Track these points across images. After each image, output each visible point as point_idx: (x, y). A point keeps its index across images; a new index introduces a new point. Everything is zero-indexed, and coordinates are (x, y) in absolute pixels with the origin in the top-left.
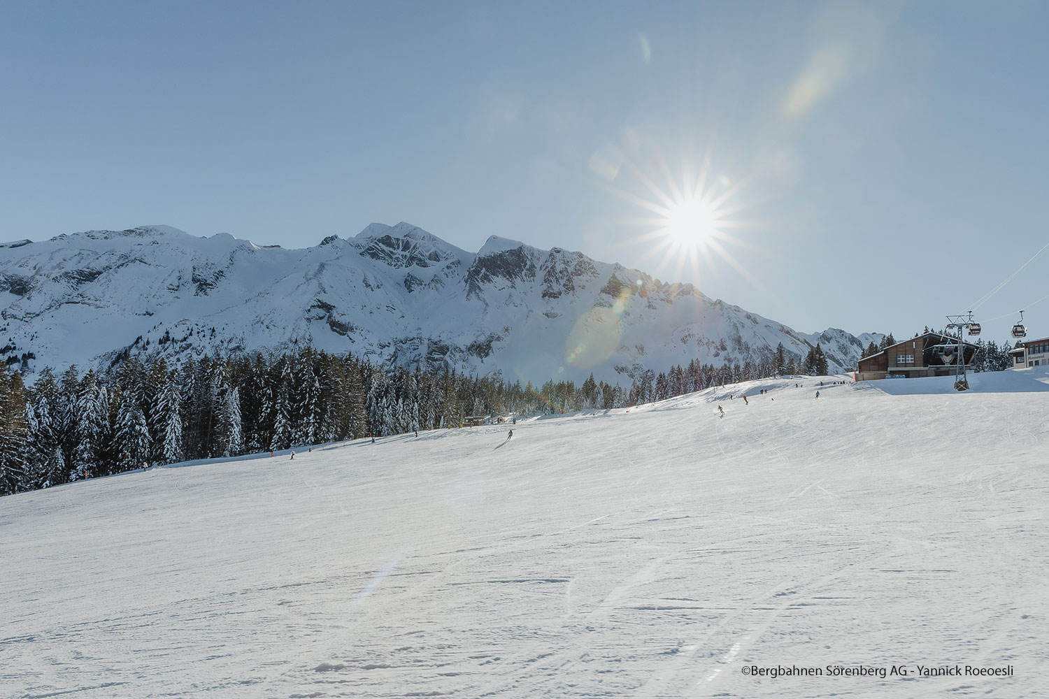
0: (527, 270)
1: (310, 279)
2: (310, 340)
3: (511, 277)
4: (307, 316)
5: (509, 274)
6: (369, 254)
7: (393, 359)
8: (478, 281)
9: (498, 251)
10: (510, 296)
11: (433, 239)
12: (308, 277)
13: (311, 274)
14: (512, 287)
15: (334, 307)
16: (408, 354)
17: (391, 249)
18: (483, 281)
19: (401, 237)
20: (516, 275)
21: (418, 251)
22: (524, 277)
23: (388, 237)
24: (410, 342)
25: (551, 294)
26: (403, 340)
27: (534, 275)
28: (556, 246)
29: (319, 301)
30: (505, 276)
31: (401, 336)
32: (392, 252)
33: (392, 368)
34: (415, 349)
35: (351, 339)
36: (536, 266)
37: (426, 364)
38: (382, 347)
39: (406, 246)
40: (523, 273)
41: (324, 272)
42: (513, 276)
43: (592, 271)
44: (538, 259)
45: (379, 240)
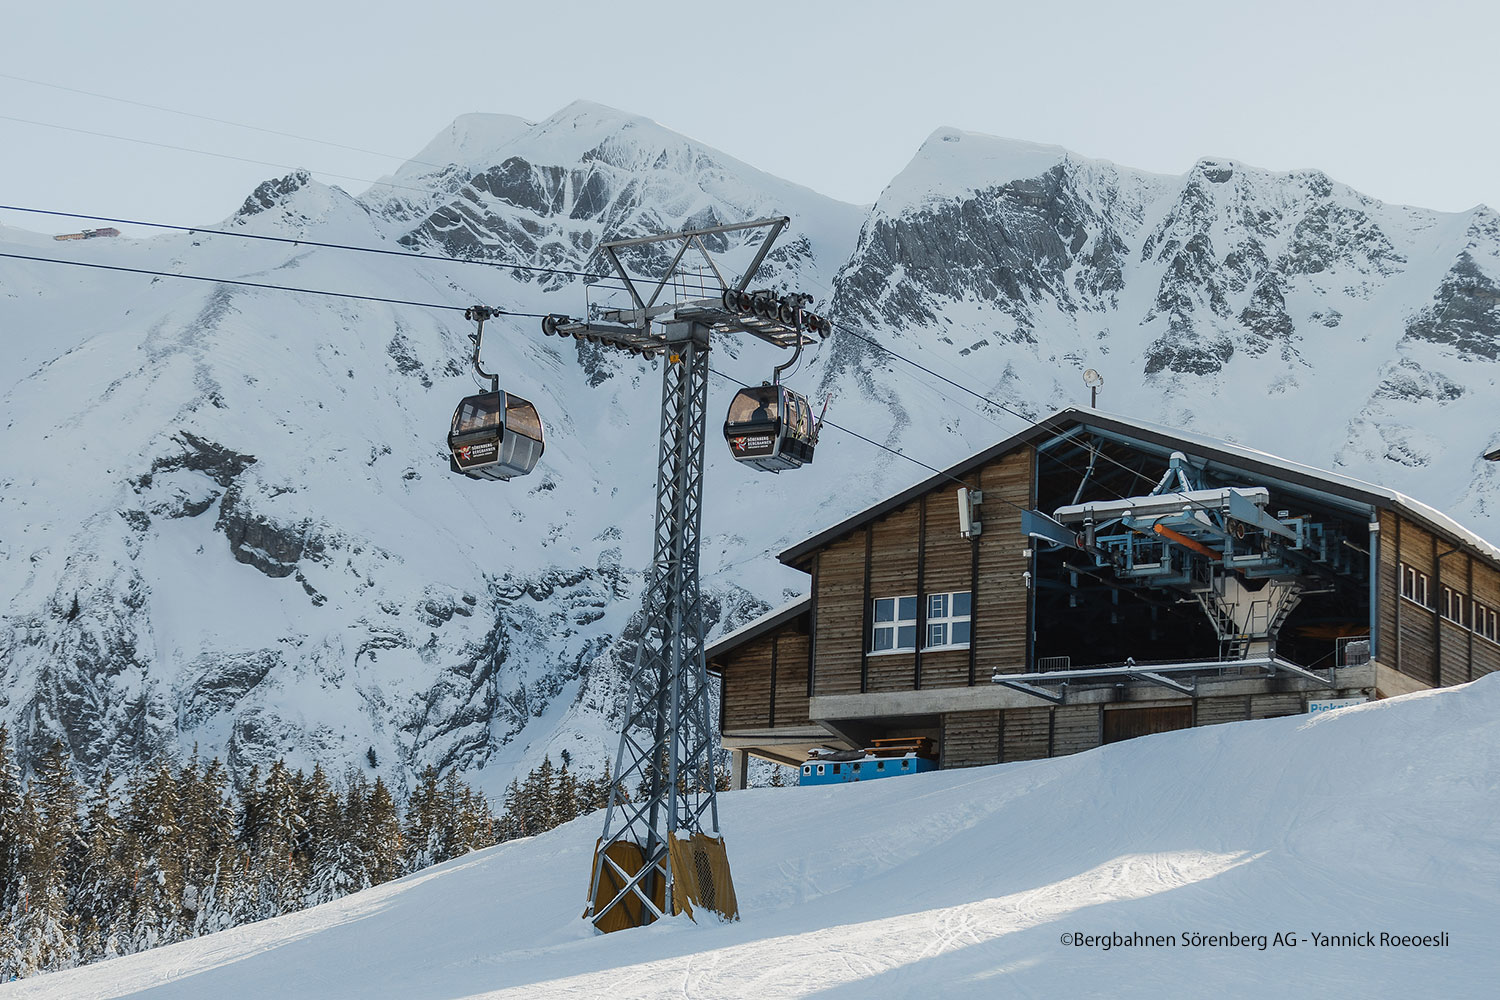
0: (1087, 260)
1: (166, 352)
2: (134, 603)
3: (1015, 294)
4: (133, 503)
5: (1007, 283)
6: (440, 237)
7: (481, 665)
8: (872, 321)
9: (959, 192)
10: (1008, 373)
11: (704, 161)
12: (159, 345)
13: (172, 331)
14: (1019, 336)
15: (251, 460)
16: (555, 644)
17: (530, 214)
18: (893, 320)
19: (571, 162)
20: (1036, 285)
21: (637, 212)
22: (1075, 294)
23: (519, 166)
24: (568, 590)
25: (1184, 355)
26: (535, 581)
27: (1115, 282)
28: (1212, 156)
29: (191, 439)
30: (988, 294)
31: (531, 568)
32: (531, 226)
33: (479, 702)
34: (587, 619)
35: (310, 590)
36: (1126, 241)
37: (616, 679)
38: (440, 615)
39: (591, 199)
40: (1070, 275)
41: (228, 322)
42: (1026, 290)
43: (1373, 246)
44: (1138, 214)
45: (481, 182)
